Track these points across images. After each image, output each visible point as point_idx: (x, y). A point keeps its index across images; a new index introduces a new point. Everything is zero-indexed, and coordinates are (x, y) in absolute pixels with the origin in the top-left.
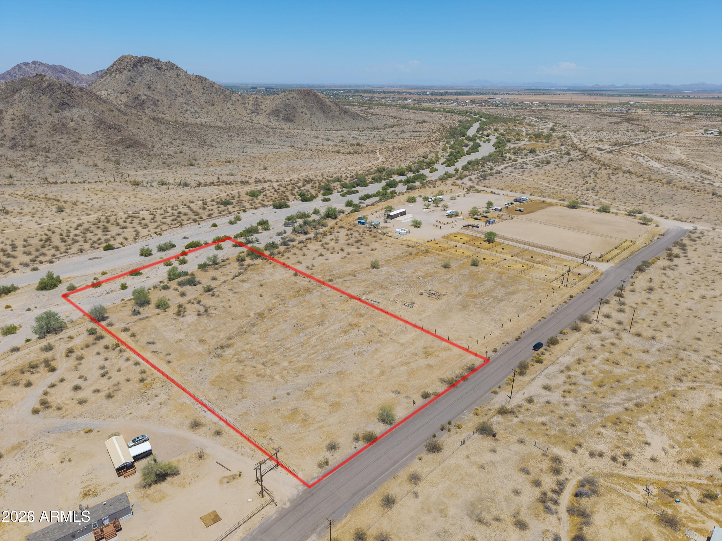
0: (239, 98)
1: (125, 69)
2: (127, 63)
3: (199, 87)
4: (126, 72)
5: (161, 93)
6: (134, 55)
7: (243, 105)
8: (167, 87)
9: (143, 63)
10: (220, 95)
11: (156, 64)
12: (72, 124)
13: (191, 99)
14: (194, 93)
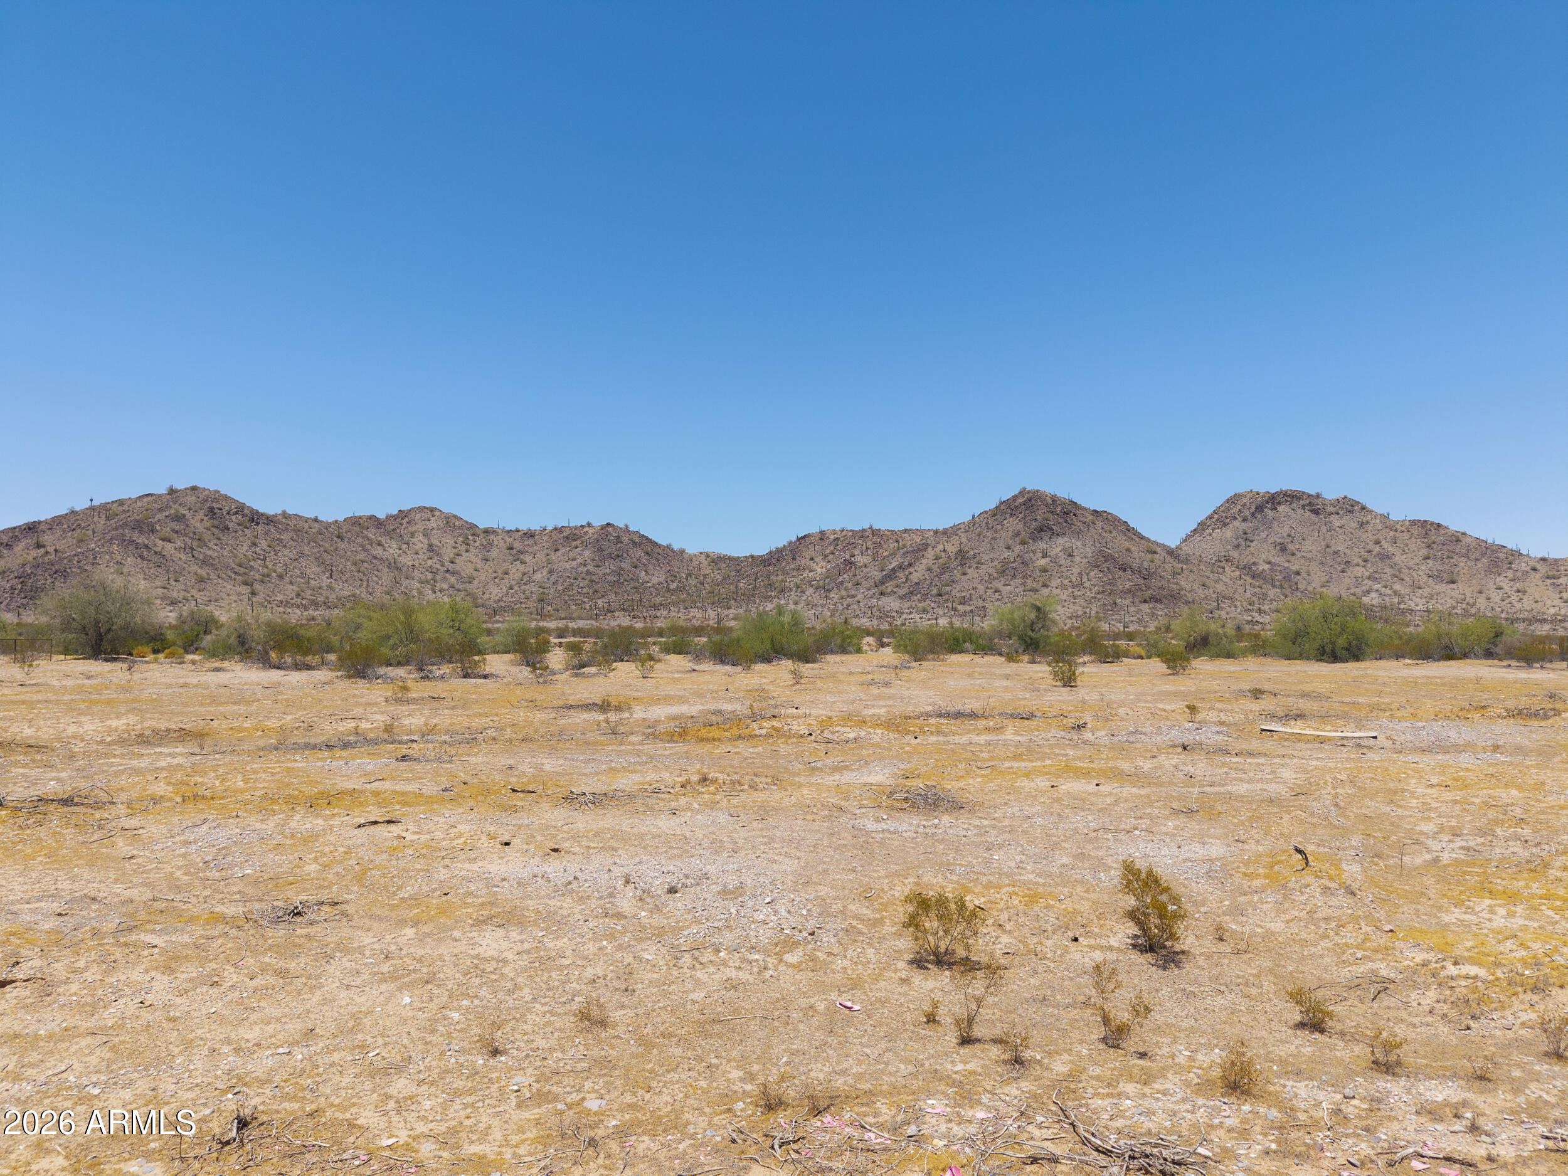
0: (1538, 566)
1: (1235, 518)
2: (1244, 505)
3: (1417, 546)
4: (1236, 523)
5: (1310, 560)
6: (1262, 490)
7: (1549, 581)
8: (1328, 547)
9: (1279, 503)
10: (1477, 560)
11: (1313, 505)
12: (1042, 562)
13: (1387, 570)
14: (1400, 558)
